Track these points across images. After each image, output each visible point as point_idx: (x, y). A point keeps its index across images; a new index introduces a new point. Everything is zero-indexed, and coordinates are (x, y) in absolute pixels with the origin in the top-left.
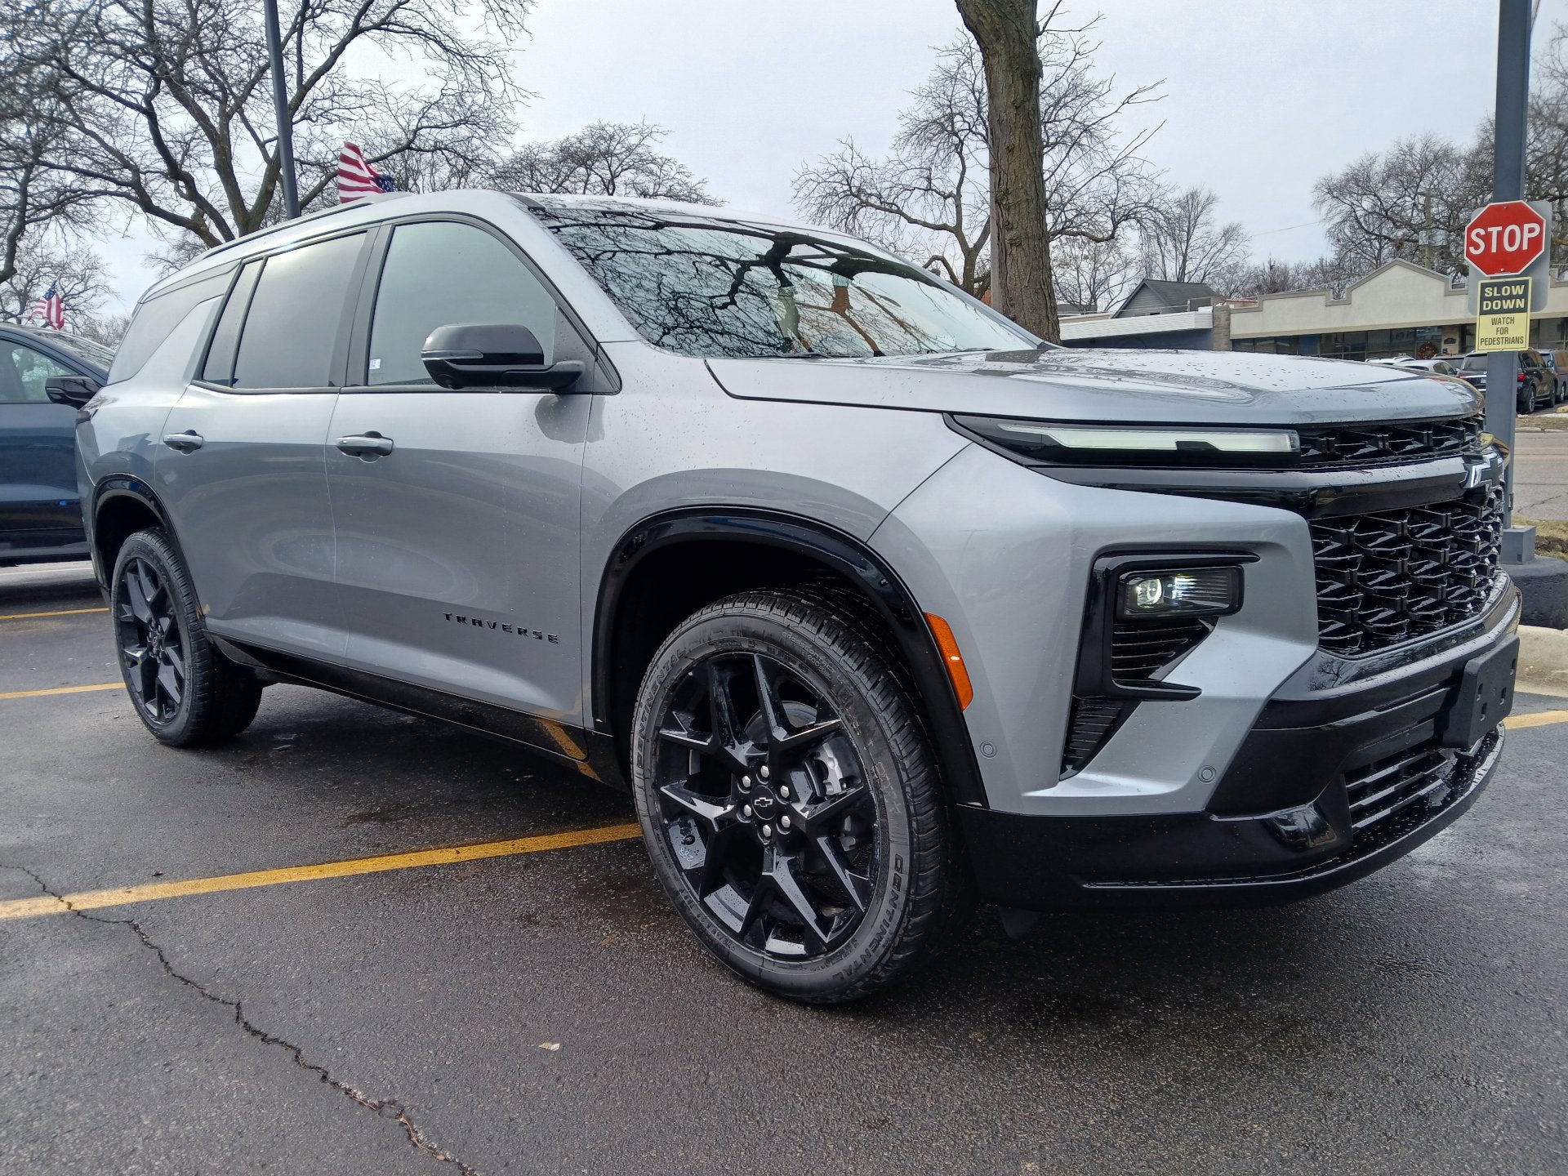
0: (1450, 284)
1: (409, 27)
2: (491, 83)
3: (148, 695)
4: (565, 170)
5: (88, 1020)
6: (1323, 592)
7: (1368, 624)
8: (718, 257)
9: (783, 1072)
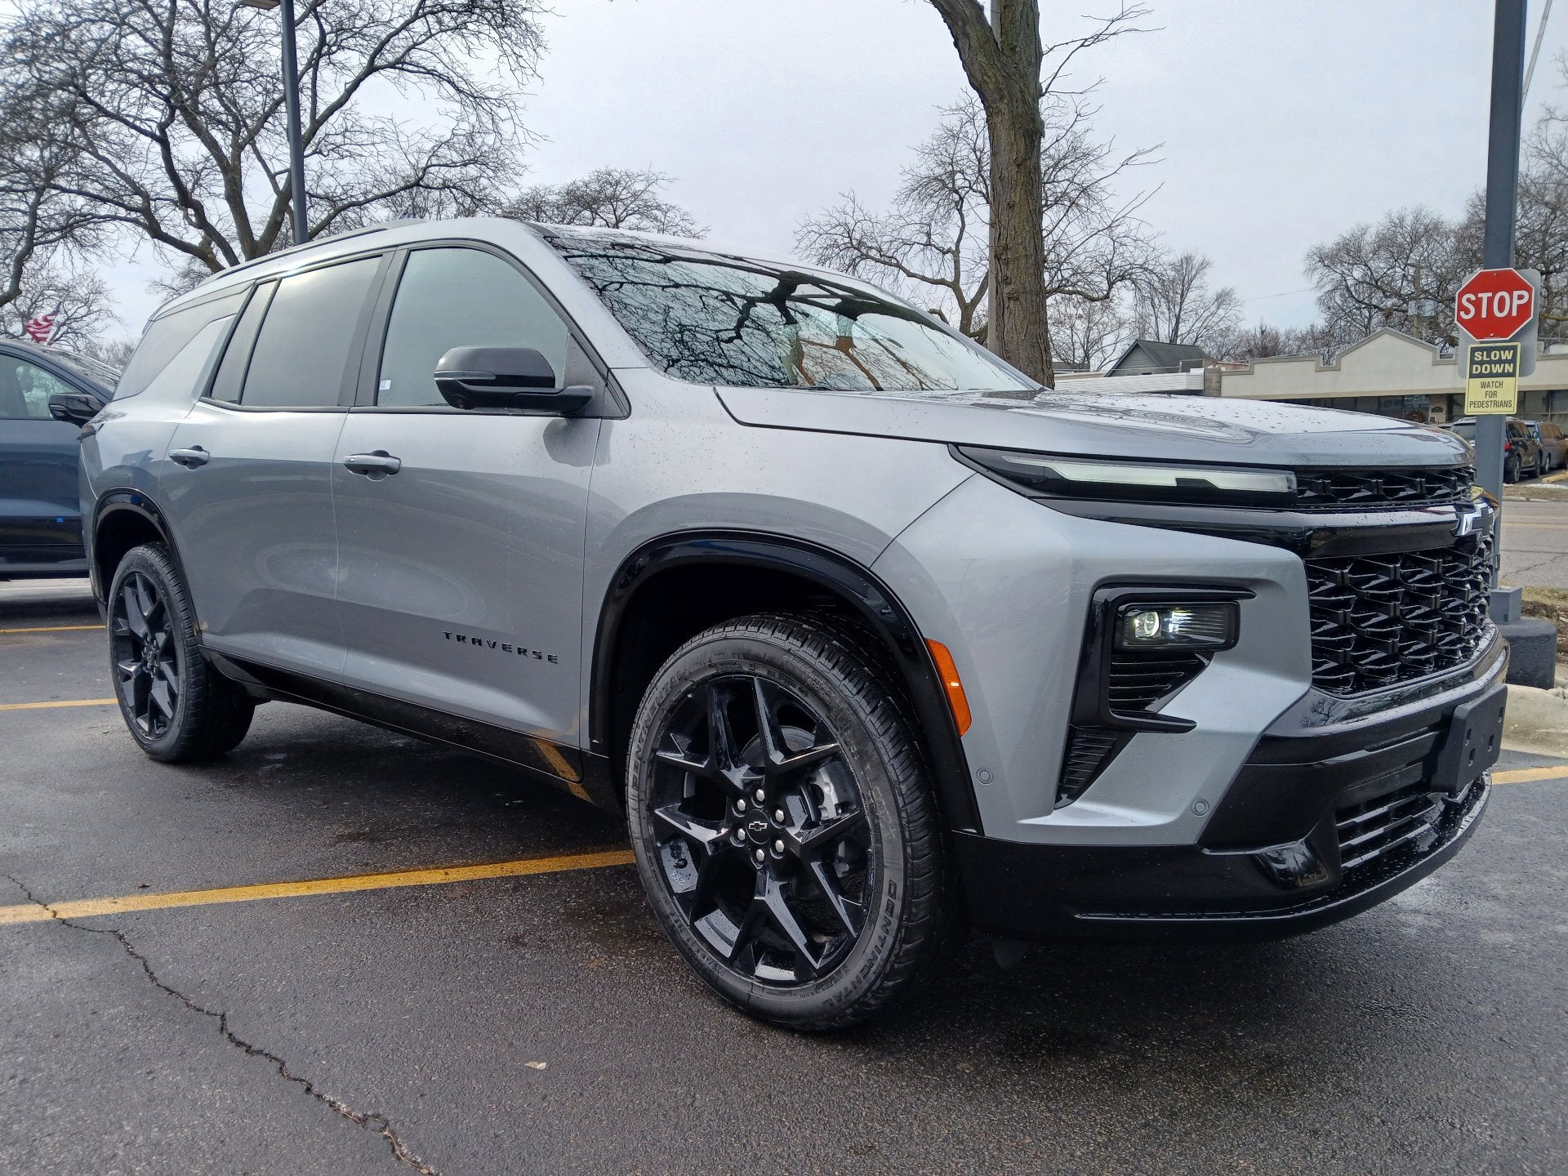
0: (1438, 354)
1: (424, 68)
2: (501, 124)
3: (140, 710)
4: (571, 213)
5: (69, 1027)
6: (1317, 631)
7: (1361, 665)
8: (724, 293)
9: (770, 1096)
